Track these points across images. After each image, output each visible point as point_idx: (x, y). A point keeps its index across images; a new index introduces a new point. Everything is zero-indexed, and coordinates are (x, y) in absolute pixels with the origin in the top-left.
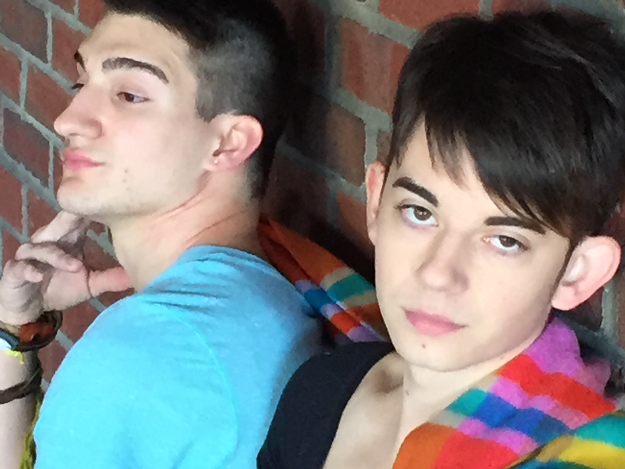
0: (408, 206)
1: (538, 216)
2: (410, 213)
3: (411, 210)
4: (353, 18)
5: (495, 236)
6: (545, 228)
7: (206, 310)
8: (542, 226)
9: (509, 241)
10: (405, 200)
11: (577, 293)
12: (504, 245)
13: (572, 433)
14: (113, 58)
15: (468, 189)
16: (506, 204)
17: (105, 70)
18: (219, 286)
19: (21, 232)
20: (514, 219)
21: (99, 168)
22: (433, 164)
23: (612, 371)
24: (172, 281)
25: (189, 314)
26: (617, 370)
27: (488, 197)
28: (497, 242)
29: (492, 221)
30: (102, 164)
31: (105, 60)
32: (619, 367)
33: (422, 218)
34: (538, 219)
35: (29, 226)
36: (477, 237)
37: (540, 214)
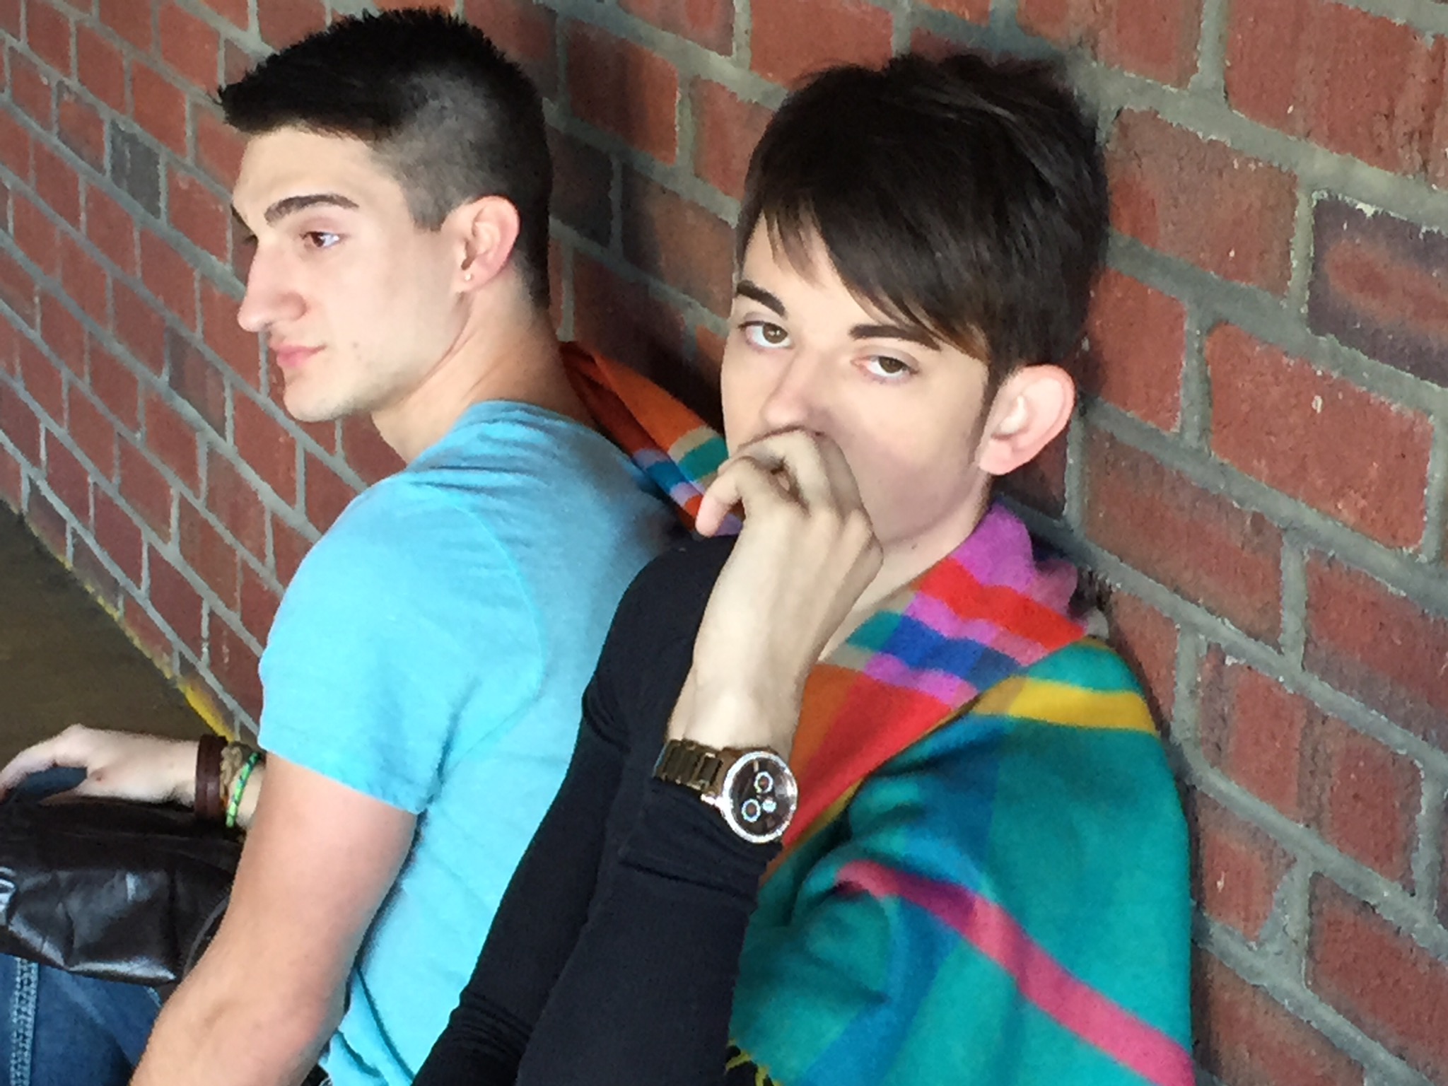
0: (757, 323)
1: (927, 323)
2: (757, 334)
3: (759, 329)
4: (716, 79)
5: (868, 358)
6: (940, 343)
7: (492, 492)
8: (935, 339)
9: (891, 364)
10: (749, 314)
11: (1015, 450)
12: (887, 371)
13: (1024, 672)
14: (274, 204)
15: (824, 286)
16: (875, 304)
17: (273, 223)
18: (513, 458)
19: (258, 390)
20: (893, 328)
21: (321, 354)
22: (774, 254)
23: (1080, 576)
24: (448, 453)
25: (469, 498)
26: (1085, 575)
27: (848, 294)
28: (876, 368)
29: (862, 332)
30: (321, 348)
31: (265, 210)
32: (1089, 569)
33: (774, 340)
34: (924, 327)
35: (270, 381)
36: (845, 360)
37: (928, 319)
